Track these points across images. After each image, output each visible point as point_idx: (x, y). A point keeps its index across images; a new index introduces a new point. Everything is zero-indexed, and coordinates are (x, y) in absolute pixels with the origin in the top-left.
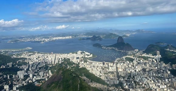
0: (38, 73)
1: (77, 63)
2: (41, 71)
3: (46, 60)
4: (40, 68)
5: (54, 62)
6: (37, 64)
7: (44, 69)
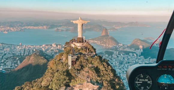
0: (5, 63)
1: (51, 55)
2: (8, 61)
3: (14, 51)
4: (7, 59)
5: (24, 54)
6: (3, 55)
7: (12, 59)
